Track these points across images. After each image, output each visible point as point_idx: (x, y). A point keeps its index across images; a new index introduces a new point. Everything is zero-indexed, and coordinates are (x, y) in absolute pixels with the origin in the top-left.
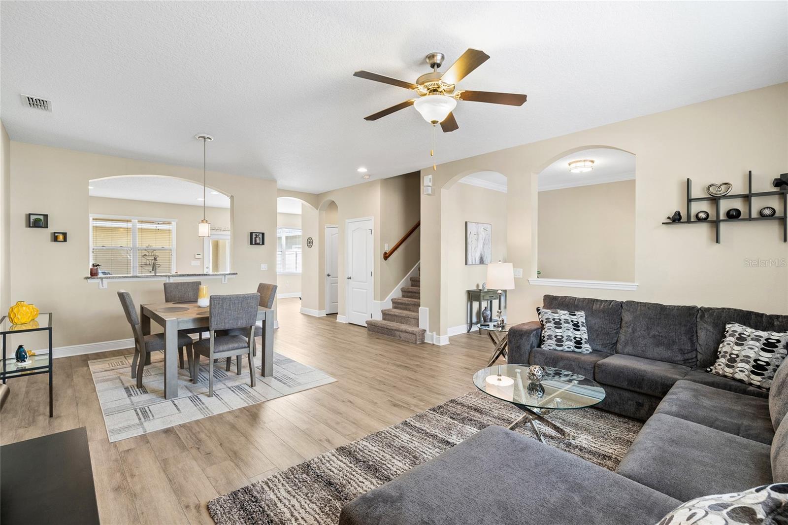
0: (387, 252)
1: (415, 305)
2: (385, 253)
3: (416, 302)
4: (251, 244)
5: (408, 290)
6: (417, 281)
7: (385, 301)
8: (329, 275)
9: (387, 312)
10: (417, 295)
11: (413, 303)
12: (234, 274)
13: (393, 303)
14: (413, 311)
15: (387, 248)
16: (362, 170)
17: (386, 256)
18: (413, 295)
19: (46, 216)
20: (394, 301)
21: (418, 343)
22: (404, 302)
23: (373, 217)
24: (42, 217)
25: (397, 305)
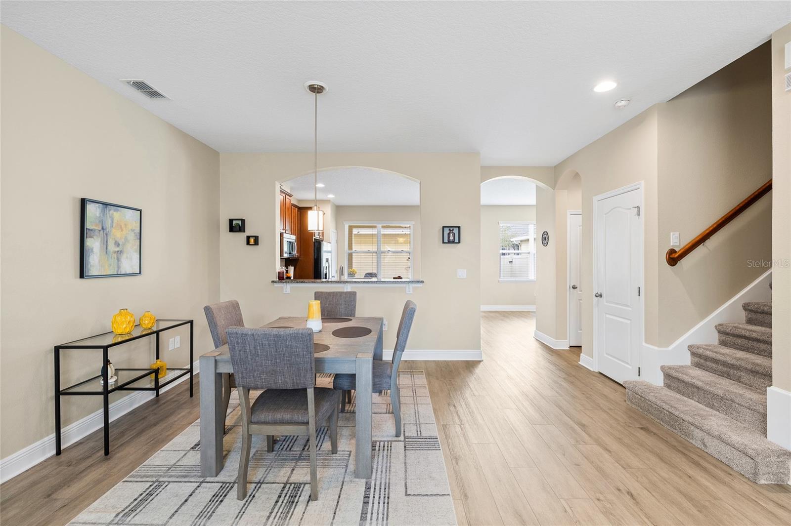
0: (677, 250)
1: (754, 372)
2: (672, 251)
3: (758, 365)
4: (443, 242)
5: (737, 332)
6: (762, 313)
7: (671, 348)
8: (574, 288)
9: (675, 374)
10: (762, 346)
11: (749, 367)
12: (418, 282)
13: (693, 354)
14: (750, 386)
15: (677, 242)
16: (606, 86)
17: (673, 258)
18: (750, 343)
19: (243, 221)
20: (694, 350)
21: (763, 482)
22: (722, 358)
23: (643, 182)
24: (240, 222)
25: (702, 361)
